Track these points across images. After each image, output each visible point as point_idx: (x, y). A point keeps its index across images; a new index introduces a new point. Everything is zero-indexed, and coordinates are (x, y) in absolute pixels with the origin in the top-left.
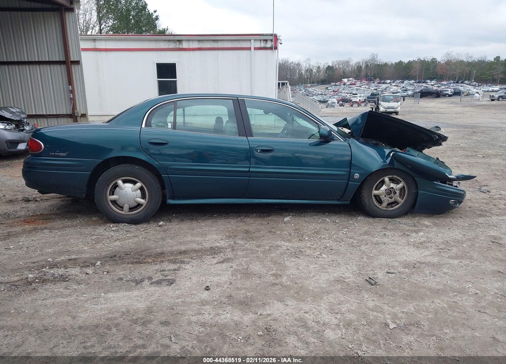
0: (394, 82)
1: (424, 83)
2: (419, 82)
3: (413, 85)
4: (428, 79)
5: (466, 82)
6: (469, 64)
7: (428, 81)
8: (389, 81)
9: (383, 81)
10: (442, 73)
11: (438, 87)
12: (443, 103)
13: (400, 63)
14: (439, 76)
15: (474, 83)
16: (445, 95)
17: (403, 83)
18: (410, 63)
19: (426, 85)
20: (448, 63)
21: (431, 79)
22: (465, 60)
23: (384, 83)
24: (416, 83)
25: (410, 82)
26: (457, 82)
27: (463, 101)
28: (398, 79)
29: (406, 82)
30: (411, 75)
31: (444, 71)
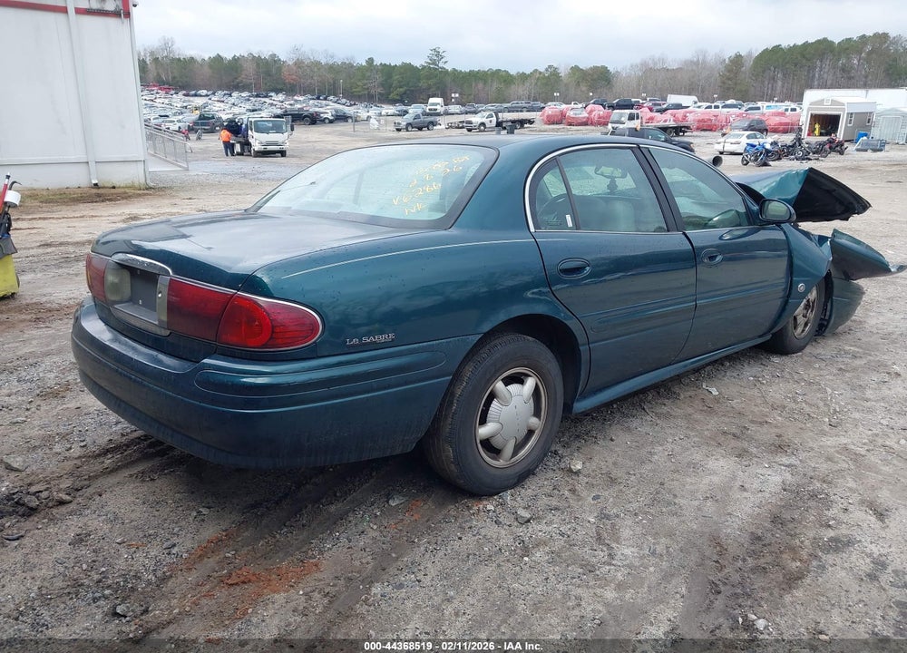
0: (214, 94)
1: (265, 97)
2: (257, 96)
3: (249, 100)
4: (272, 91)
5: (331, 98)
6: (332, 68)
7: (272, 94)
8: (204, 92)
9: (193, 92)
10: (292, 81)
11: (291, 105)
12: (328, 133)
13: (219, 58)
14: (288, 86)
15: (344, 101)
16: (323, 121)
17: (230, 95)
18: (235, 60)
19: (271, 102)
20: (299, 64)
21: (278, 91)
22: (323, 61)
23: (196, 95)
24: (253, 96)
25: (243, 95)
26: (318, 98)
27: (357, 131)
28: (220, 88)
29: (235, 94)
30: (242, 82)
31: (294, 77)
